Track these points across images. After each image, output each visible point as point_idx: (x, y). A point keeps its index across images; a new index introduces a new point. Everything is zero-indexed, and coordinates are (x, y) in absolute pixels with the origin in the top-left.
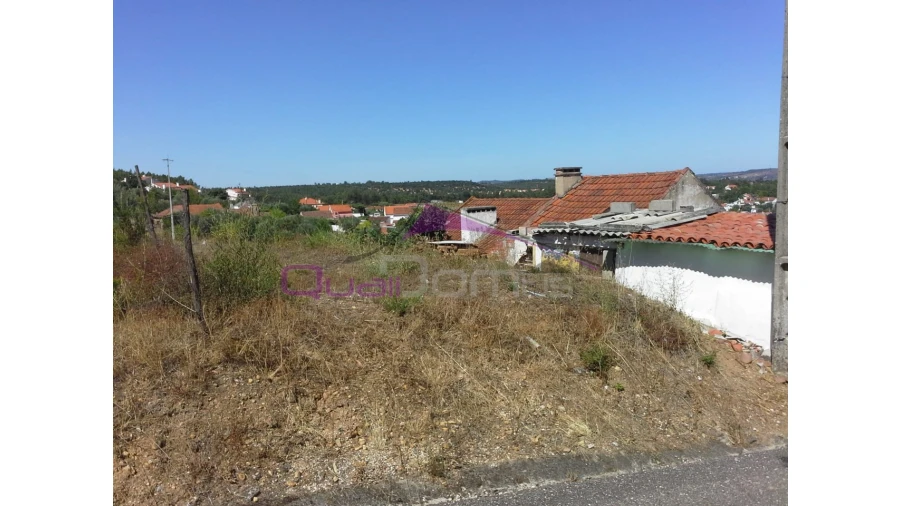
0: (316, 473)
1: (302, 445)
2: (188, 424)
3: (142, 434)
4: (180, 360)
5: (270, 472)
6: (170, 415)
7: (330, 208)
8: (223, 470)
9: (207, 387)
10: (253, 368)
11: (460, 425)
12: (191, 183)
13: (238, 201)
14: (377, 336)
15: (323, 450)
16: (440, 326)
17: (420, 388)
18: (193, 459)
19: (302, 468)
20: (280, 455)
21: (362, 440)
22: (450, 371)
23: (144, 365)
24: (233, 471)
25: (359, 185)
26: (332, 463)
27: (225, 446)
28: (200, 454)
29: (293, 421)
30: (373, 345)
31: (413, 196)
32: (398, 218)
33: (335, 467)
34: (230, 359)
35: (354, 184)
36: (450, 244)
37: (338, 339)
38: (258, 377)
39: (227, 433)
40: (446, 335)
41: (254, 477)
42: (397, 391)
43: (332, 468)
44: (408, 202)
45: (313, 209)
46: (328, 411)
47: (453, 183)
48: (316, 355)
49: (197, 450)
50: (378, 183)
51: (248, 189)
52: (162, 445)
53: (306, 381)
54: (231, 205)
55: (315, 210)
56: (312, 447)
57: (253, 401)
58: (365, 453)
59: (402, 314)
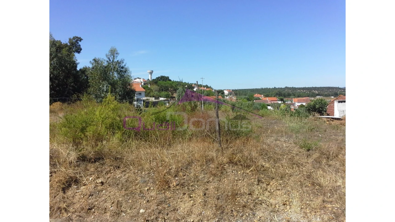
0: (267, 218)
1: (261, 204)
2: (215, 187)
3: (197, 189)
4: (212, 160)
5: (247, 214)
6: (208, 183)
7: (267, 99)
8: (228, 209)
9: (222, 173)
10: (240, 167)
11: (338, 208)
12: (210, 87)
13: (228, 95)
14: (296, 159)
15: (270, 209)
16: (328, 158)
17: (317, 187)
18: (216, 203)
19: (261, 215)
20: (251, 207)
21: (288, 207)
22: (333, 181)
23: (199, 161)
24: (232, 211)
25: (281, 88)
26: (274, 215)
27: (229, 199)
28: (219, 201)
29: (257, 193)
30: (293, 163)
31: (307, 94)
32: (300, 104)
33: (276, 217)
34: (231, 162)
35: (279, 88)
36: (329, 118)
37: (277, 159)
38: (242, 171)
39: (230, 194)
40: (331, 163)
41: (241, 215)
42: (305, 187)
43: (275, 218)
44: (305, 97)
45: (260, 99)
46: (272, 191)
47: (329, 88)
48: (267, 165)
49: (218, 199)
50: (290, 88)
51: (233, 90)
52: (205, 195)
53: (263, 176)
54: (225, 97)
55: (261, 99)
56: (265, 206)
57: (240, 181)
58: (290, 213)
59: (308, 150)
